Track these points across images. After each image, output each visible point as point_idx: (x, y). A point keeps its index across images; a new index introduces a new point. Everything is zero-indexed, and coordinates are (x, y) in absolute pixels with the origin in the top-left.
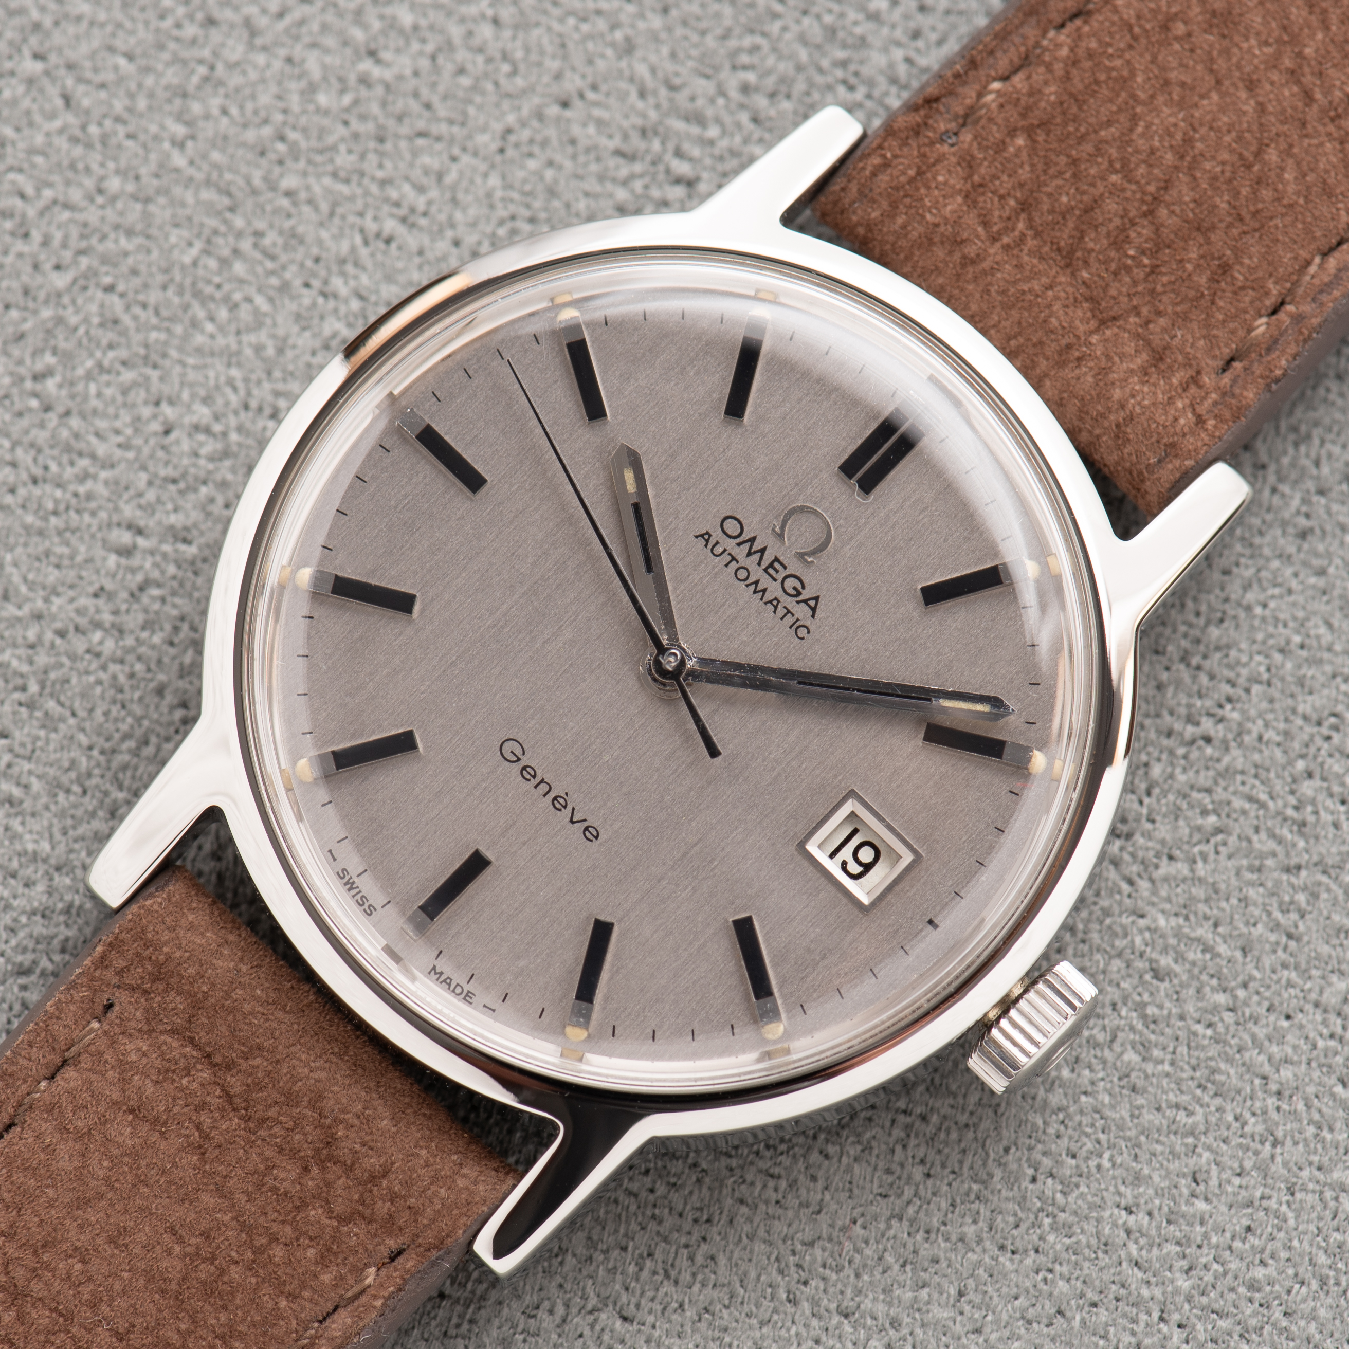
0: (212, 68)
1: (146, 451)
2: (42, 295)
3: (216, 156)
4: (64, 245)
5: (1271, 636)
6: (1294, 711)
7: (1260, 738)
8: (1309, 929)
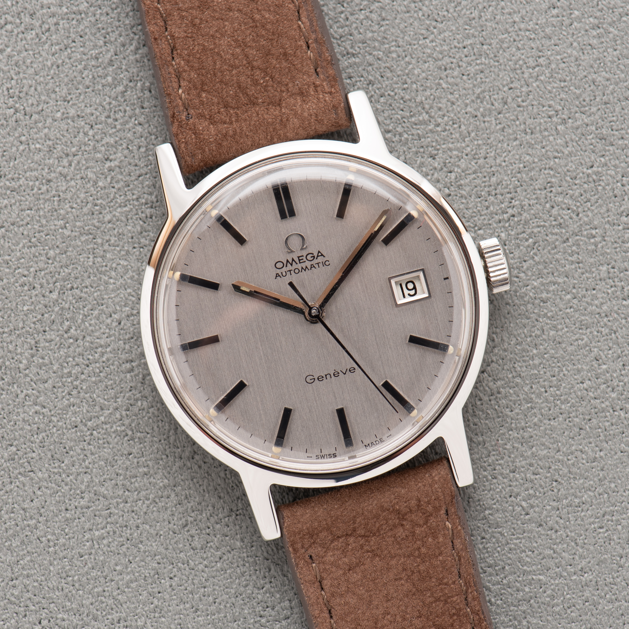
0: (59, 196)
1: (117, 334)
2: (51, 304)
3: (78, 224)
4: (48, 283)
5: (513, 170)
6: (535, 189)
7: (530, 205)
8: (583, 257)
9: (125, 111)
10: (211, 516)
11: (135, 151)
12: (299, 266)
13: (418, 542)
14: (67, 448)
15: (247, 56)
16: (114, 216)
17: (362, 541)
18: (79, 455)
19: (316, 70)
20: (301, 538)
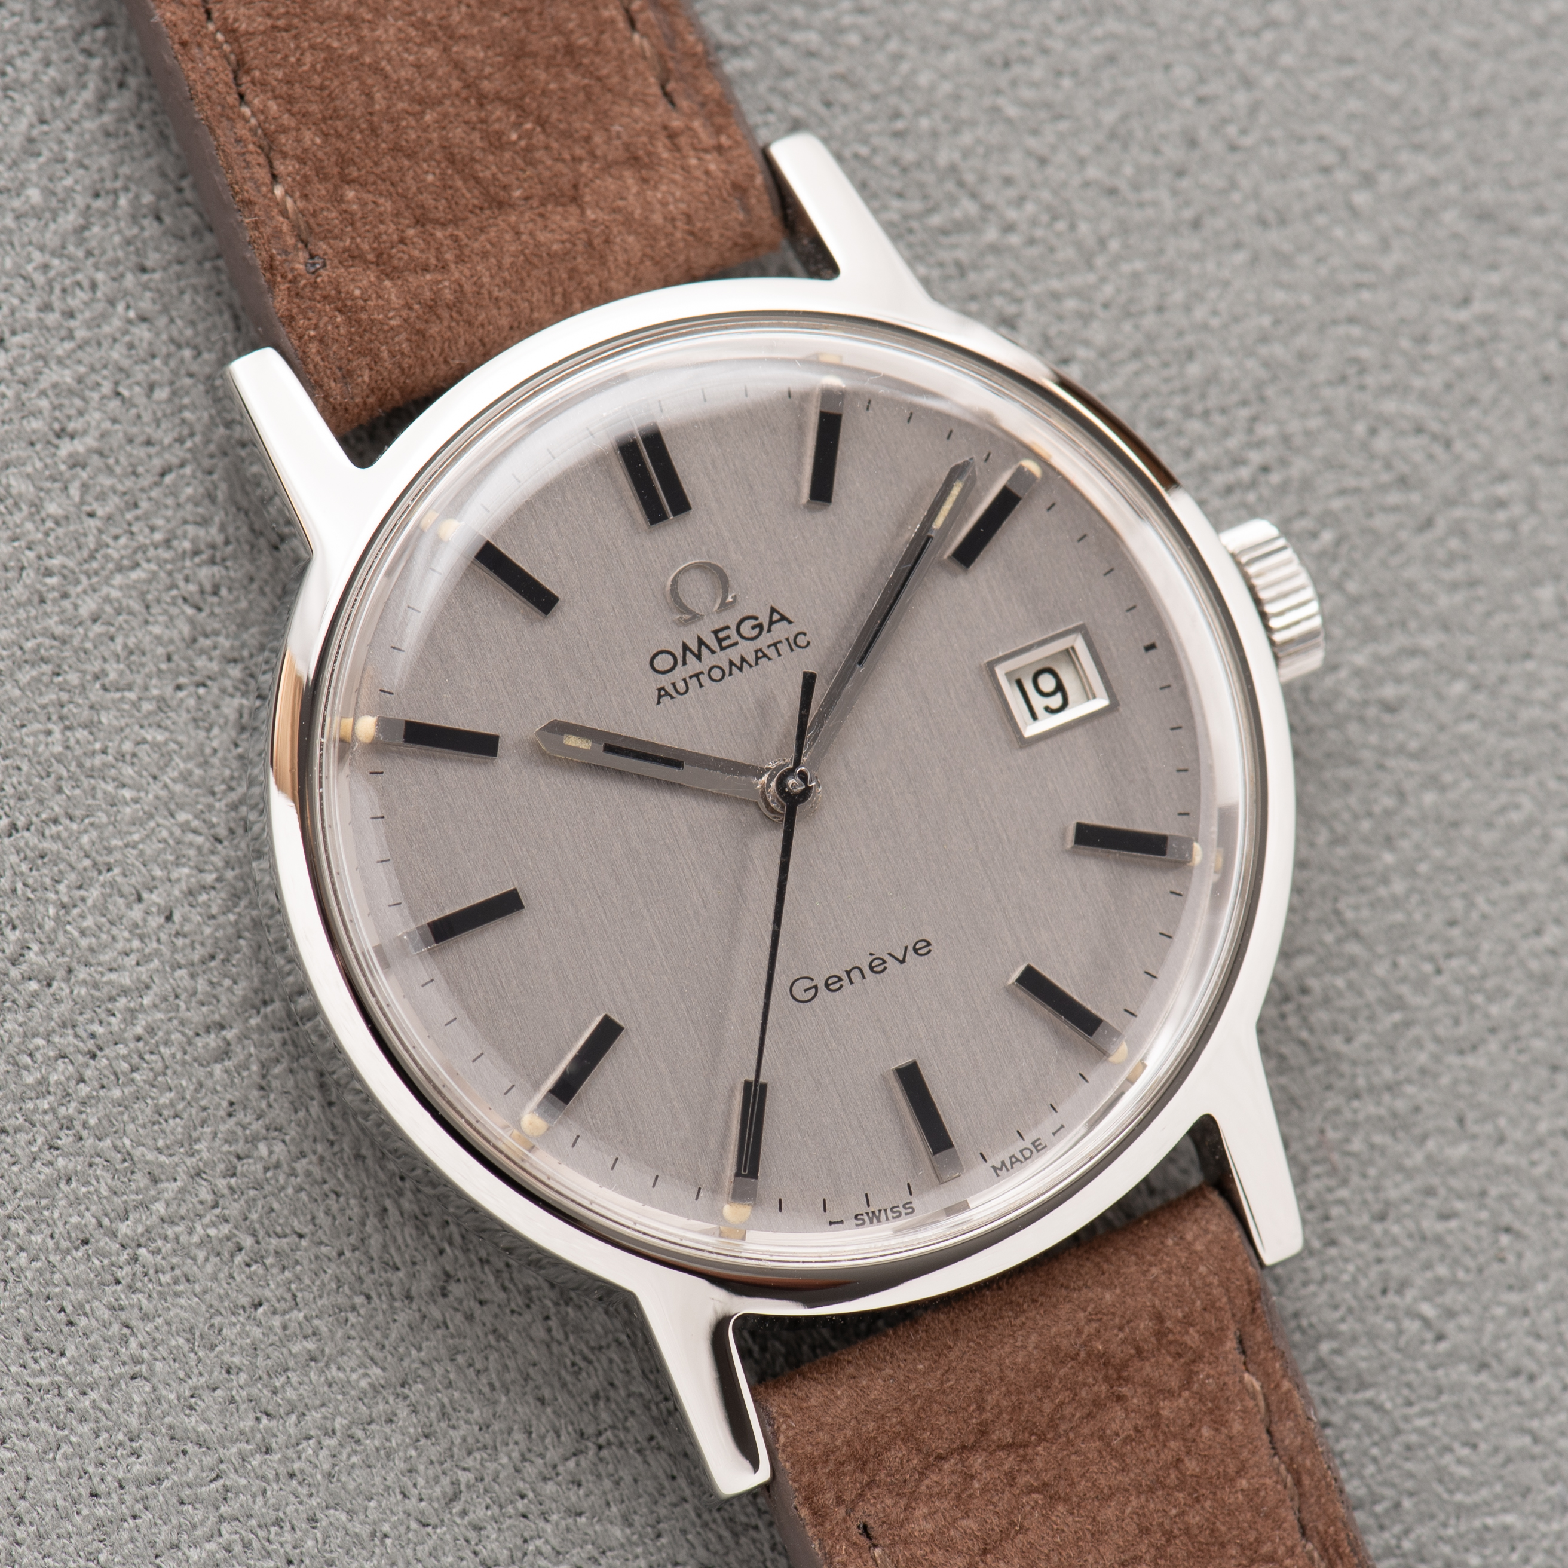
9: (94, 286)
10: (524, 1459)
11: (142, 400)
12: (722, 658)
13: (1173, 1444)
14: (69, 1309)
15: (459, 66)
16: (107, 599)
17: (1010, 1462)
18: (106, 1326)
19: (663, 87)
20: (830, 1474)
